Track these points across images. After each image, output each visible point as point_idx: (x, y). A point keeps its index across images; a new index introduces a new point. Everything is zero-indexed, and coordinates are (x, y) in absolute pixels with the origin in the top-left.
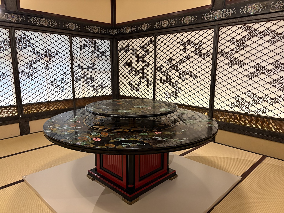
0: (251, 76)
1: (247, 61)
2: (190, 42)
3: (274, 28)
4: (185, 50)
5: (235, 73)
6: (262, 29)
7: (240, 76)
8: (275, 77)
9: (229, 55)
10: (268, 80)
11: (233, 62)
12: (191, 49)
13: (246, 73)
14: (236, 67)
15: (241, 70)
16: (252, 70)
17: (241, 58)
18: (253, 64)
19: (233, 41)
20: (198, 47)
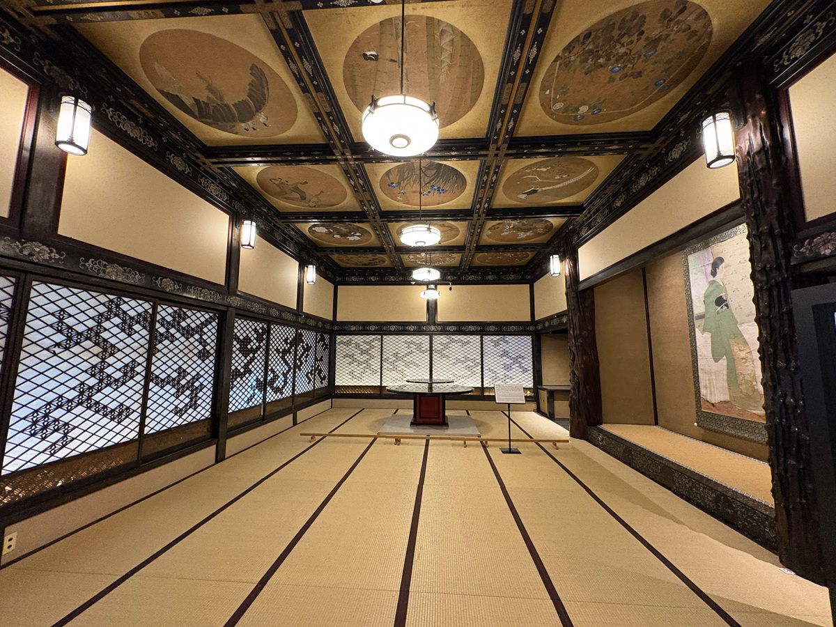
0: (454, 364)
1: (450, 356)
2: (412, 342)
3: (462, 339)
4: (409, 347)
5: (445, 362)
6: (456, 339)
7: (448, 364)
8: (466, 364)
9: (440, 352)
10: (463, 366)
11: (443, 356)
12: (413, 347)
13: (451, 362)
14: (445, 359)
15: (447, 361)
16: (454, 361)
17: (447, 354)
18: (454, 357)
19: (442, 344)
20: (419, 346)
